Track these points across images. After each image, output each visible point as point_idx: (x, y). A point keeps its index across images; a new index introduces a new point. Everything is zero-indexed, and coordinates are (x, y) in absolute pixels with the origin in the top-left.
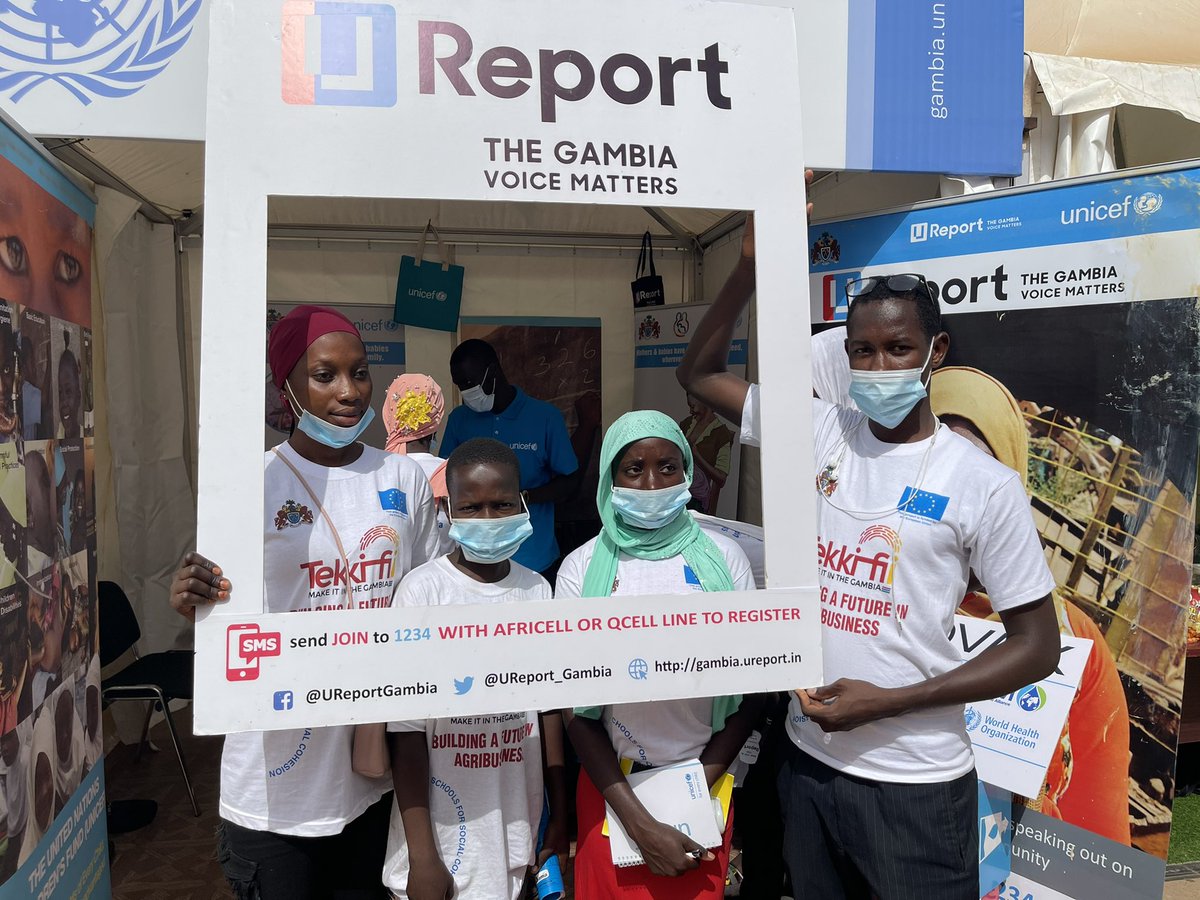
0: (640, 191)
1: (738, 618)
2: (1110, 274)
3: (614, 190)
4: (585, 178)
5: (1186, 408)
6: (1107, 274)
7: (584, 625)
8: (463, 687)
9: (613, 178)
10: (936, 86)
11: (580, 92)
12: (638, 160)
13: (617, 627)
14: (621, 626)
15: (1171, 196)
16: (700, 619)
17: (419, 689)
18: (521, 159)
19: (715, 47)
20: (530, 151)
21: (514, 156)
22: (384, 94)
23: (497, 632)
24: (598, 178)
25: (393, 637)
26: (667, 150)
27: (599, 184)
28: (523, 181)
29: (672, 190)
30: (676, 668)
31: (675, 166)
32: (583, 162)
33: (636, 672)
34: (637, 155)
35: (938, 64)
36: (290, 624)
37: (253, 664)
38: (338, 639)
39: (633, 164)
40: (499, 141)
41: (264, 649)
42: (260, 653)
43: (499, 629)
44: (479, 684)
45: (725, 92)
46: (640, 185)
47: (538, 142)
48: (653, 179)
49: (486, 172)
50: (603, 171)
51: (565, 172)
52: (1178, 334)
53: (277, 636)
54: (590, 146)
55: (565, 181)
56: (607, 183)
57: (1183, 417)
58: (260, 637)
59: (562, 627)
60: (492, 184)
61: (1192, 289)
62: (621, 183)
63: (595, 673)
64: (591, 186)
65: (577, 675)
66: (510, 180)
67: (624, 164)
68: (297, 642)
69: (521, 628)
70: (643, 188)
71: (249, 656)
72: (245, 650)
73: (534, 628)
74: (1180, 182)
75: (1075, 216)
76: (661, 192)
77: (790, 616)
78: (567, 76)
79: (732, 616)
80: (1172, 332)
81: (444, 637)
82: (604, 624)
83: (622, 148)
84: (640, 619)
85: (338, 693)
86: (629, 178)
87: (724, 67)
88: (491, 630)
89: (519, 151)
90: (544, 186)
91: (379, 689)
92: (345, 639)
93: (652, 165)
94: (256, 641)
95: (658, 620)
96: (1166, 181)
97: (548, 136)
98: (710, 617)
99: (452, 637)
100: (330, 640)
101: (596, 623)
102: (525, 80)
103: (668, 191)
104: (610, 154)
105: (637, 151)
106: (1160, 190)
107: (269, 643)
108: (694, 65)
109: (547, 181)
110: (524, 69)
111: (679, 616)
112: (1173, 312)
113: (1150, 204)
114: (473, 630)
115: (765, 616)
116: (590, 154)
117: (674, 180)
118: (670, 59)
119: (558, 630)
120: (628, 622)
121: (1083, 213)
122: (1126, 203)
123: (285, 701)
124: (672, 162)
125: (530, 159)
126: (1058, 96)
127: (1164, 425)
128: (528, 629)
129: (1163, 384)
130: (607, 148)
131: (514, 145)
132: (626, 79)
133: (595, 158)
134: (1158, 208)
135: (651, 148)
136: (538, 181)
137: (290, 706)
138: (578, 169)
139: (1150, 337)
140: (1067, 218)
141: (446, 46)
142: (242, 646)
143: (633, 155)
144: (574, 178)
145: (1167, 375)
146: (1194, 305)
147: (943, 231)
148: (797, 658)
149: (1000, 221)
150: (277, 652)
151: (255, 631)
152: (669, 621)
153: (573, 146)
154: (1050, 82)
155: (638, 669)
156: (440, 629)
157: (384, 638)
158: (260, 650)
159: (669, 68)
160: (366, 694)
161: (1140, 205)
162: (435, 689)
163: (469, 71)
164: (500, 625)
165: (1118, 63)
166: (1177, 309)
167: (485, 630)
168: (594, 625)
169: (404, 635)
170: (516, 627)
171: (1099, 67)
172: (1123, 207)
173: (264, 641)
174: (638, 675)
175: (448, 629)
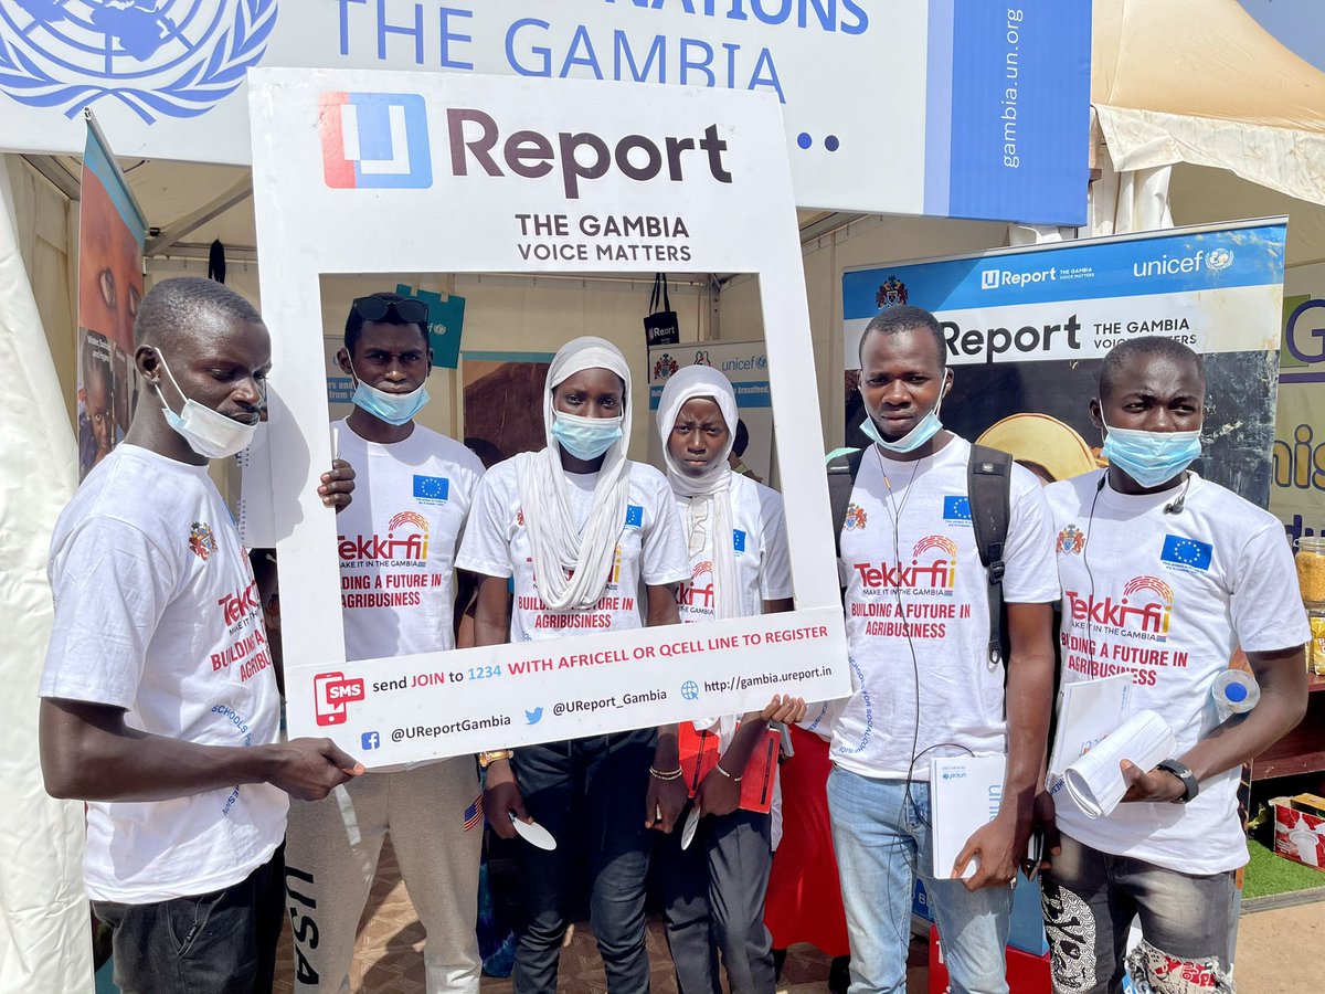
0: (658, 259)
1: (774, 638)
2: (1182, 326)
3: (635, 258)
4: (609, 248)
5: (1258, 457)
6: (1179, 326)
7: (639, 653)
8: (534, 717)
9: (634, 247)
10: (1009, 135)
11: (598, 171)
12: (654, 231)
13: (668, 654)
14: (672, 653)
15: (1241, 252)
16: (740, 641)
17: (494, 722)
18: (550, 233)
19: (714, 127)
20: (558, 226)
21: (544, 230)
22: (420, 176)
23: (561, 665)
24: (621, 248)
25: (467, 675)
26: (679, 221)
27: (621, 253)
28: (553, 252)
29: (686, 256)
30: (723, 687)
31: (687, 236)
32: (606, 234)
33: (688, 694)
34: (654, 226)
35: (1011, 114)
36: (370, 670)
37: (340, 709)
38: (416, 681)
39: (650, 234)
40: (529, 217)
41: (349, 695)
42: (346, 699)
43: (563, 662)
44: (548, 713)
45: (725, 168)
46: (658, 253)
47: (565, 217)
48: (669, 248)
49: (520, 246)
50: (625, 242)
51: (591, 243)
52: (1250, 385)
53: (360, 682)
54: (611, 220)
55: (591, 252)
56: (629, 252)
57: (1255, 464)
58: (344, 683)
59: (620, 656)
60: (526, 257)
61: (1264, 342)
62: (641, 252)
63: (652, 696)
64: (614, 256)
65: (636, 700)
66: (543, 253)
67: (642, 234)
68: (379, 686)
69: (583, 659)
70: (661, 256)
71: (336, 702)
72: (332, 697)
73: (594, 659)
74: (1250, 240)
75: (1147, 269)
76: (676, 259)
77: (819, 634)
78: (586, 156)
79: (769, 637)
80: (1244, 383)
81: (513, 673)
82: (656, 652)
83: (640, 220)
84: (689, 645)
85: (420, 731)
86: (647, 248)
87: (723, 146)
88: (556, 664)
89: (548, 225)
90: (573, 256)
91: (458, 725)
92: (423, 680)
93: (667, 235)
94: (342, 688)
95: (705, 645)
96: (1238, 238)
97: (573, 211)
98: (749, 639)
99: (521, 672)
100: (410, 682)
101: (649, 652)
102: (547, 161)
103: (683, 258)
104: (629, 226)
105: (653, 222)
106: (1232, 247)
107: (353, 688)
108: (697, 144)
109: (575, 252)
110: (545, 151)
111: (722, 640)
112: (1245, 364)
113: (1221, 259)
114: (540, 665)
115: (797, 635)
116: (612, 227)
117: (688, 248)
118: (675, 139)
119: (616, 660)
120: (678, 649)
121: (1155, 266)
122: (1198, 258)
123: (372, 741)
124: (684, 232)
125: (558, 233)
126: (1121, 151)
127: (1235, 472)
128: (588, 660)
129: (1235, 433)
130: (626, 221)
131: (543, 220)
132: (638, 158)
133: (616, 230)
134: (1229, 264)
135: (665, 219)
136: (567, 252)
137: (377, 745)
138: (601, 240)
139: (1222, 387)
140: (1140, 271)
141: (473, 132)
142: (328, 693)
143: (650, 227)
144: (599, 248)
145: (1238, 424)
146: (1265, 357)
147: (1016, 279)
148: (828, 671)
149: (1073, 271)
150: (361, 697)
151: (339, 679)
152: (714, 645)
153: (596, 220)
154: (1113, 137)
155: (690, 690)
156: (509, 665)
157: (459, 677)
158: (345, 696)
159: (675, 148)
160: (446, 730)
161: (1212, 260)
162: (508, 721)
163: (497, 154)
164: (563, 659)
165: (1175, 117)
166: (1249, 361)
167: (550, 664)
168: (648, 652)
169: (476, 673)
170: (578, 659)
171: (1157, 120)
172: (1195, 261)
173: (348, 687)
174: (690, 696)
175: (517, 665)
